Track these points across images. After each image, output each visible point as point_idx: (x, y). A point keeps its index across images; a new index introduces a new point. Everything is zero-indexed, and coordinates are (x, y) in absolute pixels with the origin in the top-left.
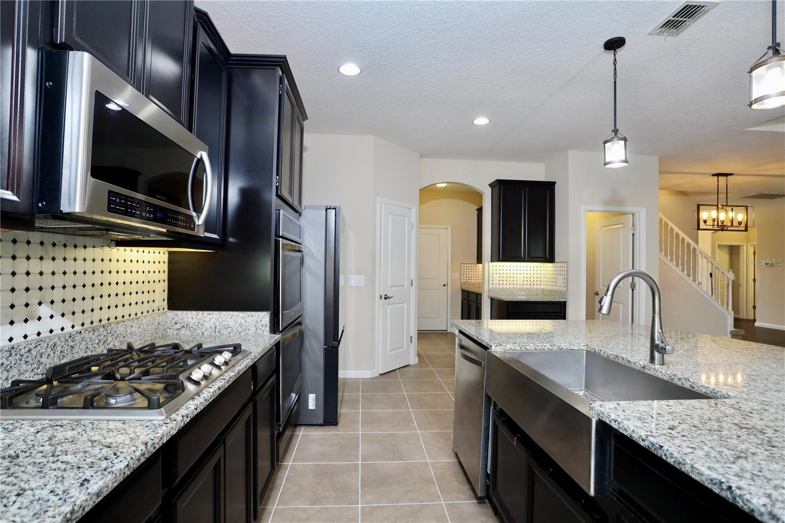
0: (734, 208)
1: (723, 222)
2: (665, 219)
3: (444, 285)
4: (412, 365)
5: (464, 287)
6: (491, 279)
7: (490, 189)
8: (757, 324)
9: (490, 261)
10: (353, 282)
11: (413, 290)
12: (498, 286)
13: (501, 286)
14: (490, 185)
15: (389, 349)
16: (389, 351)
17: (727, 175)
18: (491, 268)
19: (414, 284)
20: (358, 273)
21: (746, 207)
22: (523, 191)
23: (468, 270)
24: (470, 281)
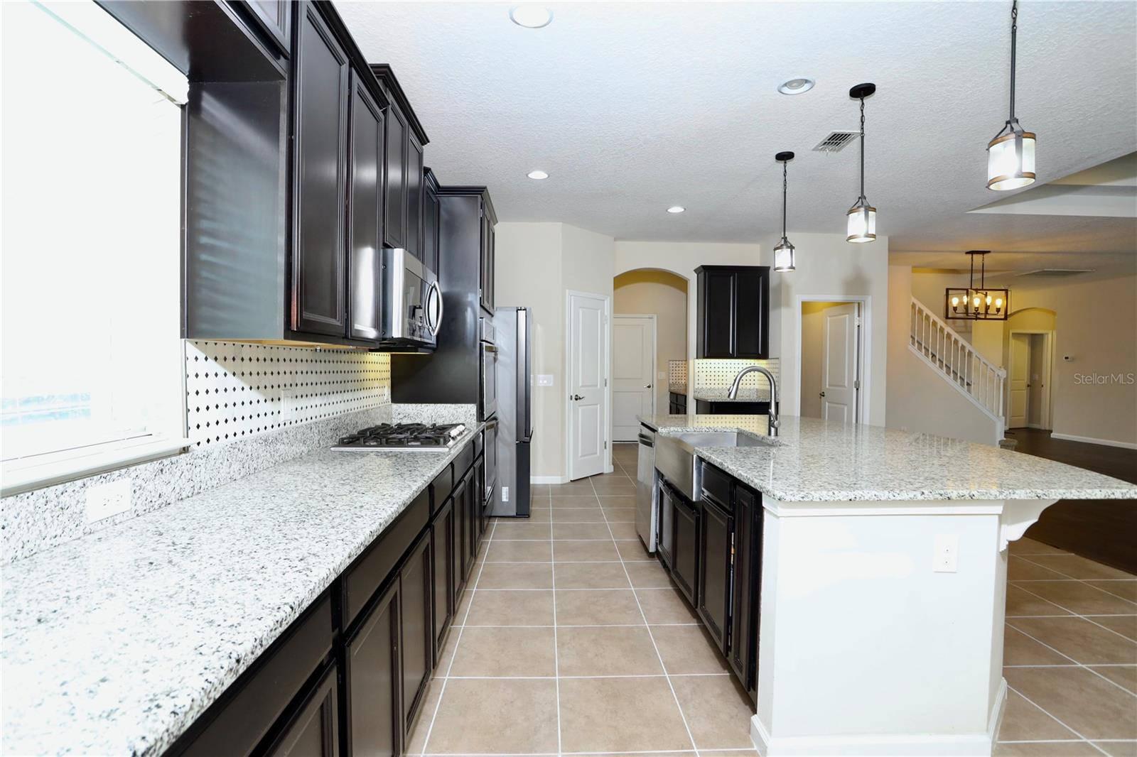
0: (989, 292)
1: (977, 309)
2: (919, 305)
3: (649, 387)
4: (606, 474)
5: (674, 389)
6: (696, 378)
7: (696, 275)
8: (1053, 435)
9: (695, 357)
10: (541, 382)
11: (607, 391)
12: (704, 386)
13: (708, 386)
14: (695, 271)
15: (580, 455)
16: (581, 457)
17: (983, 253)
18: (697, 366)
19: (608, 385)
20: (546, 372)
21: (1006, 291)
22: (732, 278)
23: (677, 369)
24: (680, 381)
